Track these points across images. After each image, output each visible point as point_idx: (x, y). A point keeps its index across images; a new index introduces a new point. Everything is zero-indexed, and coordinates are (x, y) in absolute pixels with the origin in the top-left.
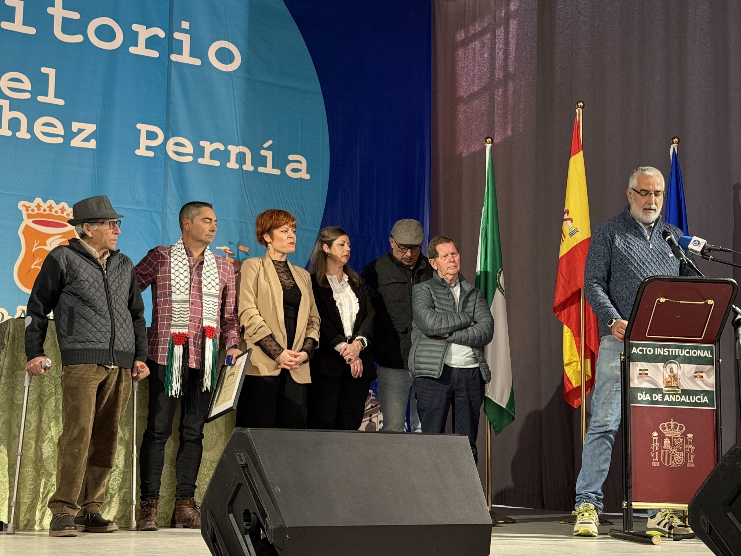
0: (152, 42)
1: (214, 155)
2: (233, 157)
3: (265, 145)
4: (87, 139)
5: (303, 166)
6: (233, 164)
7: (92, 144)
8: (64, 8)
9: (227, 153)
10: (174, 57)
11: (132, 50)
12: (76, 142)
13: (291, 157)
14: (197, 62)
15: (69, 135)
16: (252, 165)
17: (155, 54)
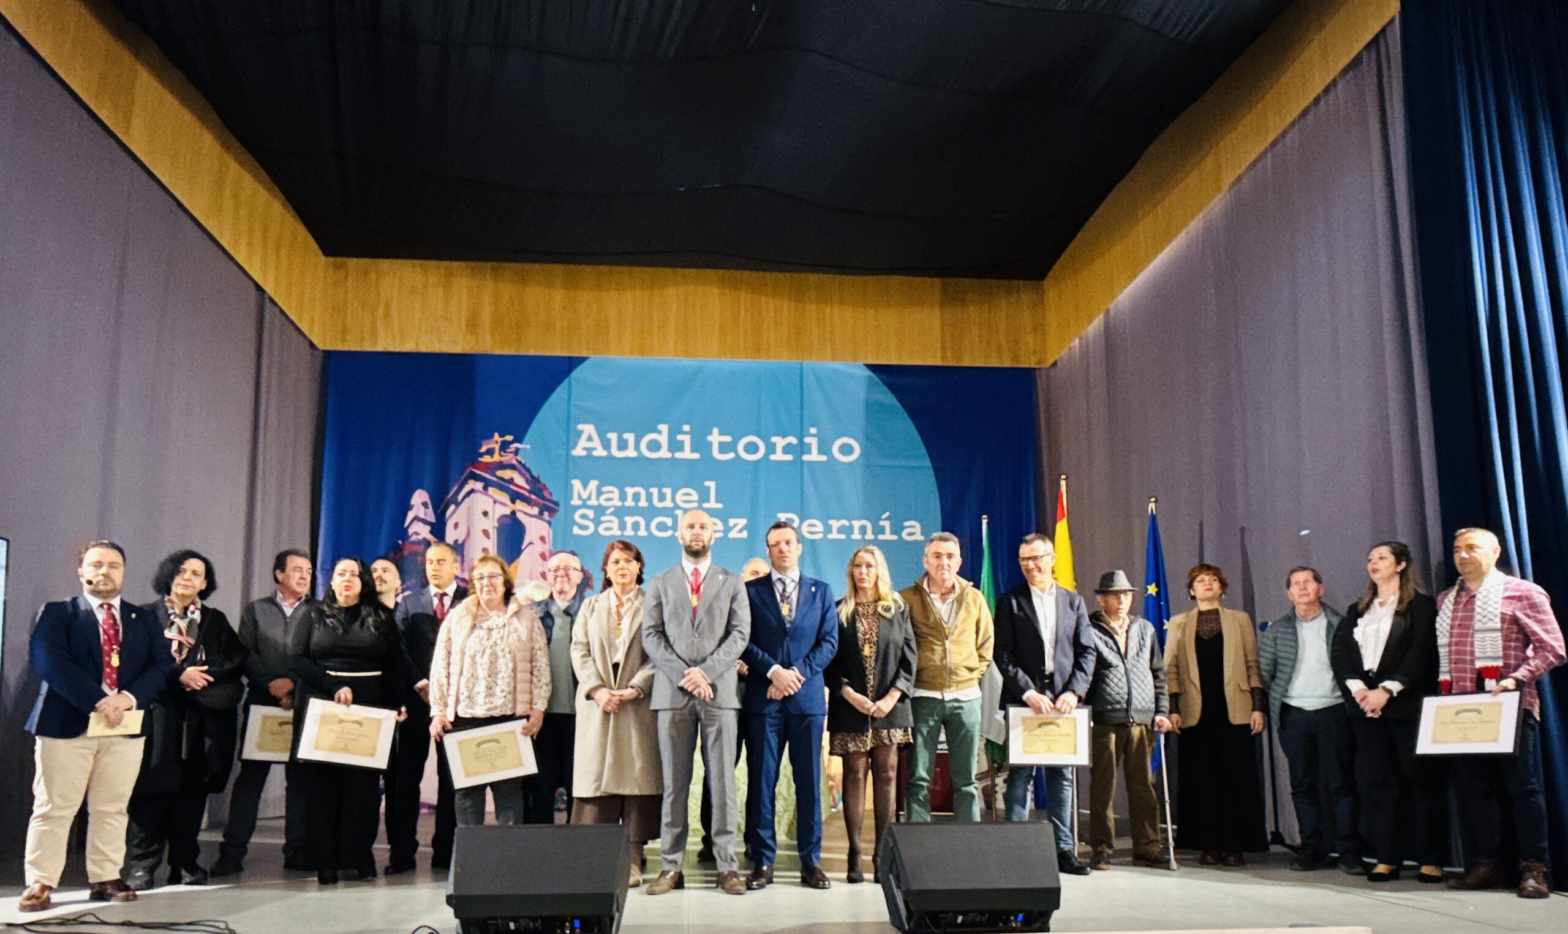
0: (787, 449)
1: (840, 530)
2: (856, 530)
3: (884, 517)
4: (741, 531)
5: (918, 529)
6: (856, 536)
7: (744, 534)
8: (721, 434)
9: (851, 527)
10: (805, 458)
11: (773, 457)
12: (733, 534)
13: (906, 524)
14: (824, 458)
15: (727, 529)
16: (873, 532)
17: (790, 457)
